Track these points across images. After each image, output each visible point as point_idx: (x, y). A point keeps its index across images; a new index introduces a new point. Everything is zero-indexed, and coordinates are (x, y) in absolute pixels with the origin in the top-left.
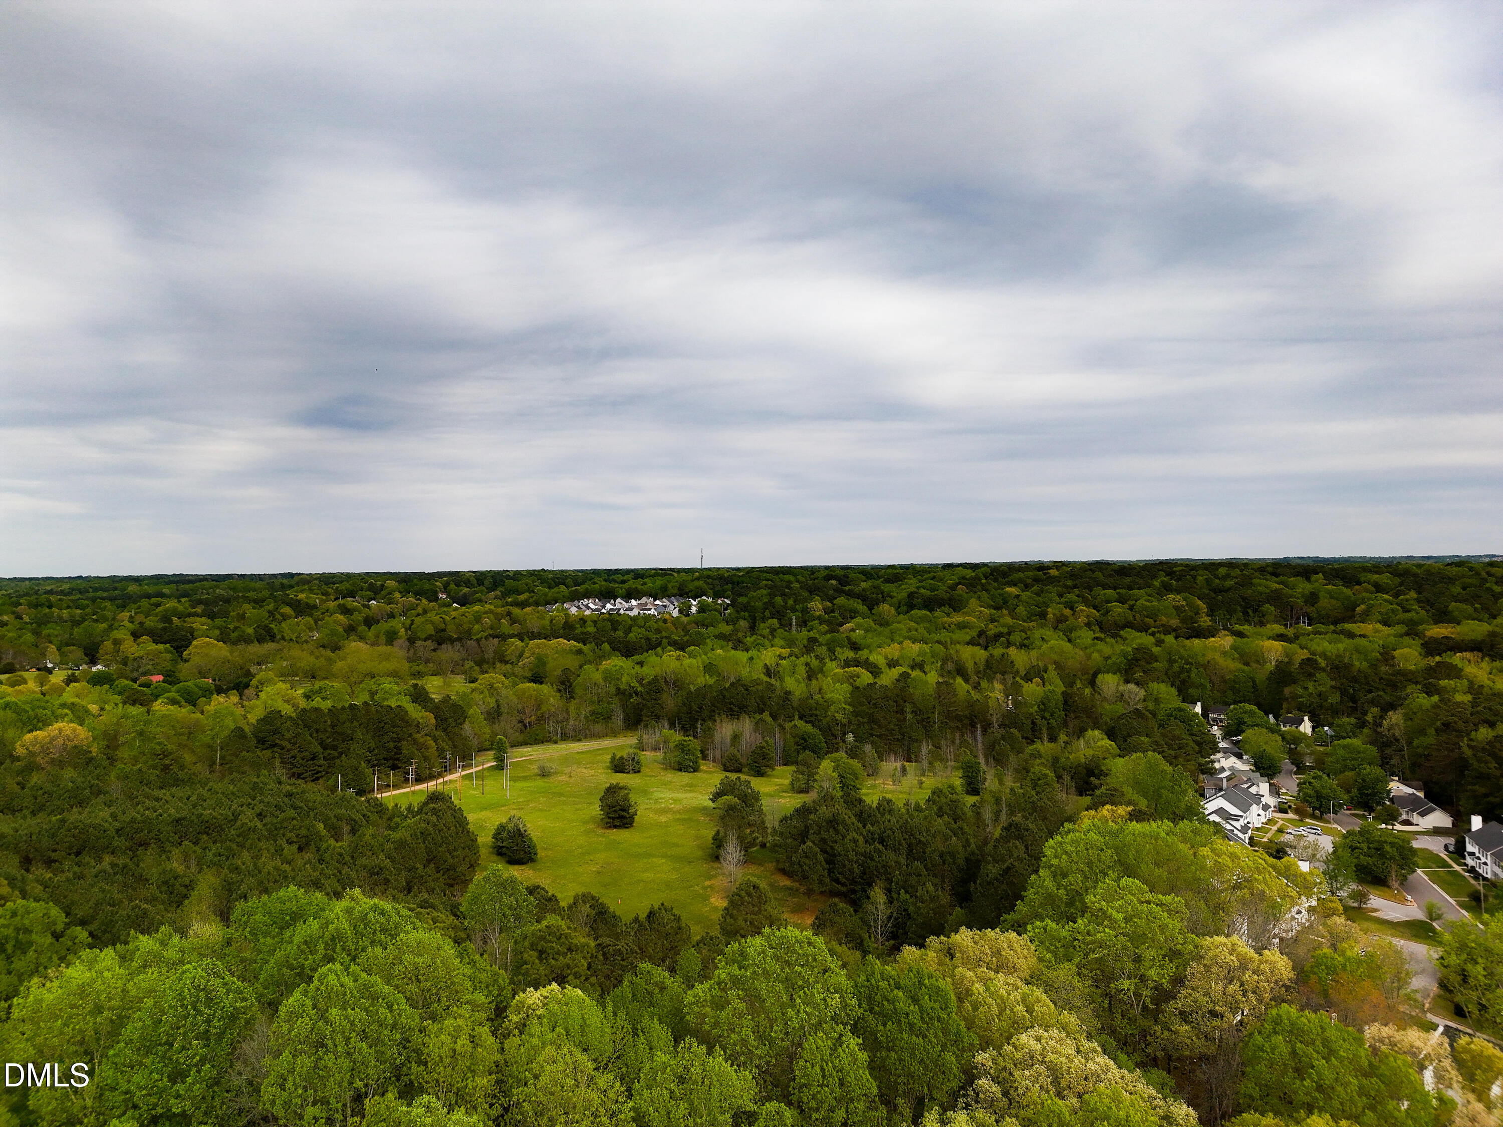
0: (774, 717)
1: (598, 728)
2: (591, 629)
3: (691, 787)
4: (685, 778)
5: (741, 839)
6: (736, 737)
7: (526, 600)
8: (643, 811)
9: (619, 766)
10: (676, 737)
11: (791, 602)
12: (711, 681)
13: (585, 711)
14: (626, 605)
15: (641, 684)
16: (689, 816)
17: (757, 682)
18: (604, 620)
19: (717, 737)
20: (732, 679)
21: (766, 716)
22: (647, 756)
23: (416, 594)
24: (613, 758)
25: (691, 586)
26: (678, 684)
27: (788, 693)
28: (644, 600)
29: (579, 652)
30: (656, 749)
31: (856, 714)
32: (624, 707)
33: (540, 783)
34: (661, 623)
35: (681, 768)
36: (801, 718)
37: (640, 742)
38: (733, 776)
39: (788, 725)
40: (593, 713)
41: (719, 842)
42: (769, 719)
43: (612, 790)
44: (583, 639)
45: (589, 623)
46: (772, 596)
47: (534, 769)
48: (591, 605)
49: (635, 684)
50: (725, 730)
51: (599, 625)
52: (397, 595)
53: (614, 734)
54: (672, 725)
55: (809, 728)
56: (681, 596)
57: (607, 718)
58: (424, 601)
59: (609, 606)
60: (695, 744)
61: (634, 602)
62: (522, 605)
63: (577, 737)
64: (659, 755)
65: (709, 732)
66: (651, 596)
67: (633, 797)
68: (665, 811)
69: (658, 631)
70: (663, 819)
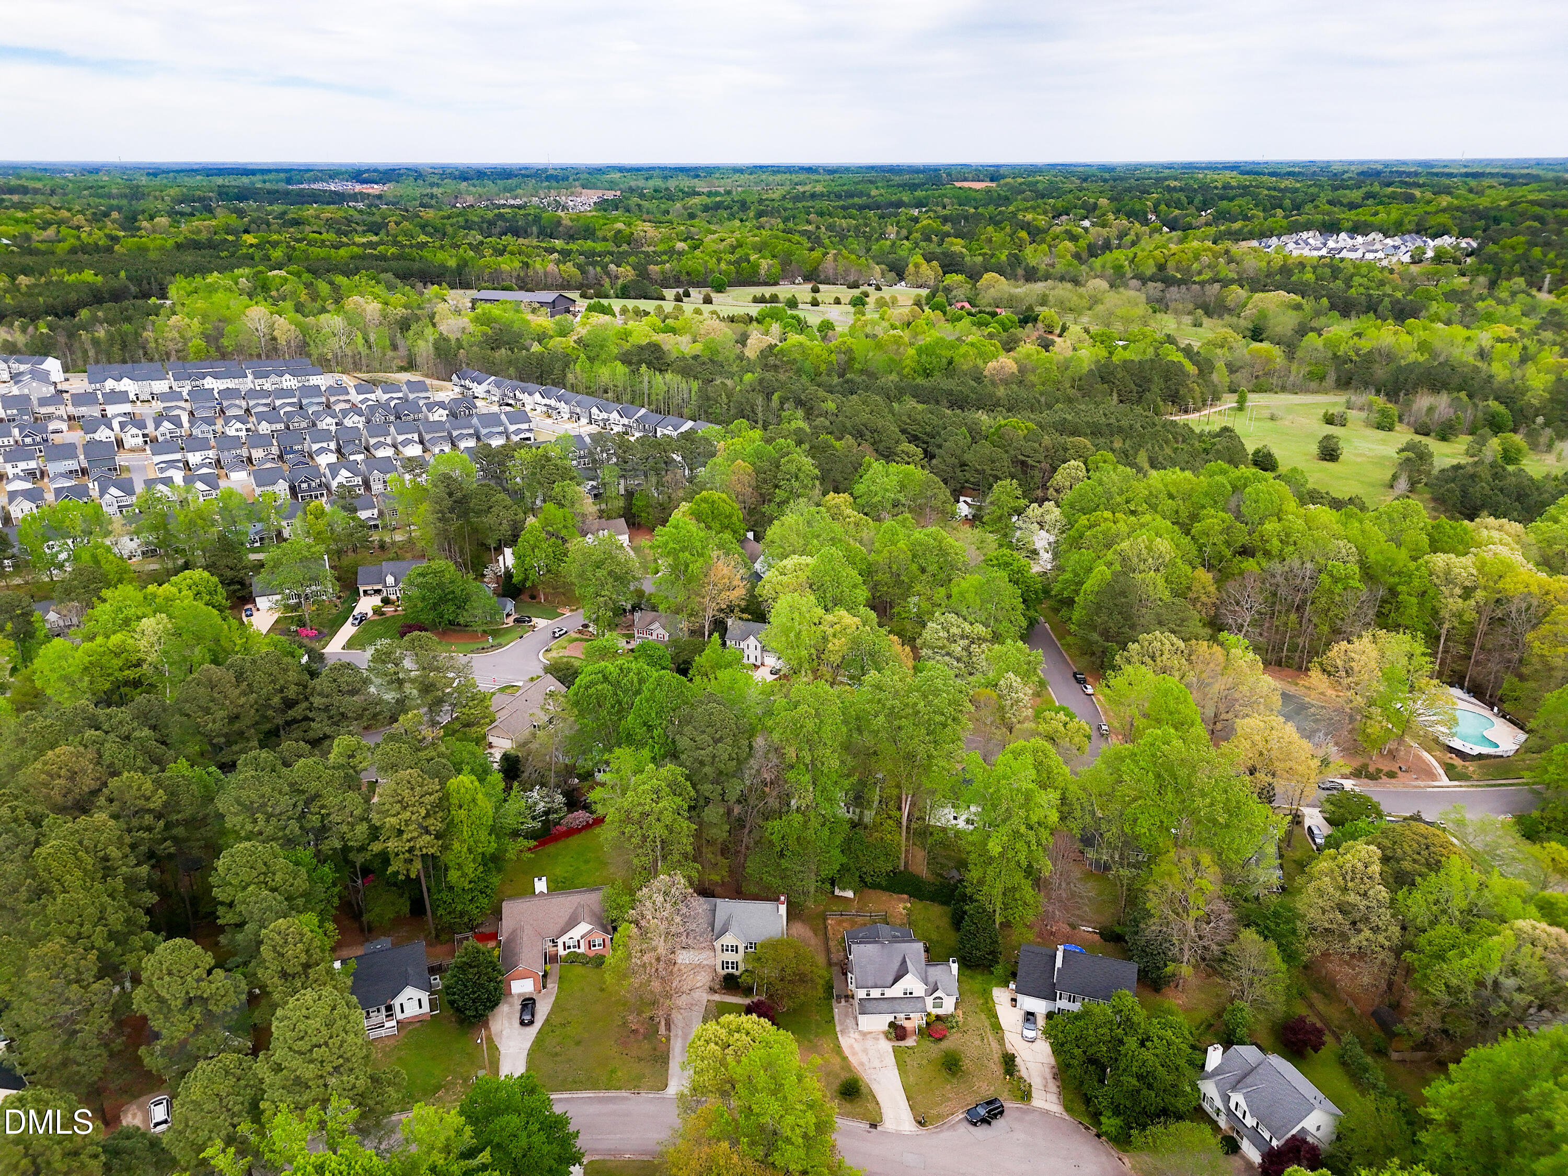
0: (1470, 396)
1: (1314, 385)
2: (1309, 276)
3: (1384, 442)
4: (1381, 434)
5: (1410, 478)
6: (1431, 409)
7: (1241, 230)
8: (1347, 452)
9: (1329, 420)
10: (1380, 401)
11: (1551, 255)
12: (1421, 359)
13: (1305, 370)
14: (1350, 242)
15: (1357, 355)
16: (1380, 461)
17: (1465, 364)
18: (1325, 265)
19: (1415, 407)
20: (1442, 359)
21: (1463, 395)
22: (1352, 414)
23: (1128, 215)
24: (1326, 414)
25: (1433, 221)
26: (1389, 356)
27: (1491, 377)
28: (1373, 235)
29: (1298, 307)
30: (1361, 409)
31: (1552, 400)
32: (1337, 370)
33: (1271, 424)
34: (1386, 274)
35: (1380, 427)
36: (1496, 399)
37: (1348, 402)
38: (1418, 438)
39: (1481, 404)
40: (1310, 373)
41: (1395, 477)
42: (1465, 398)
43: (1327, 438)
44: (1300, 289)
45: (1308, 268)
46: (1531, 244)
47: (1266, 413)
48: (1311, 241)
49: (1352, 353)
50: (1423, 401)
51: (1319, 271)
52: (1111, 217)
53: (1326, 392)
54: (1378, 392)
55: (1502, 409)
56: (1418, 233)
57: (1322, 379)
58: (1137, 225)
59: (1331, 244)
60: (1393, 408)
61: (1360, 239)
62: (1238, 237)
63: (1295, 389)
64: (1364, 415)
65: (1408, 404)
66: (1380, 231)
67: (1341, 444)
68: (1361, 455)
69: (1382, 283)
70: (1359, 460)
